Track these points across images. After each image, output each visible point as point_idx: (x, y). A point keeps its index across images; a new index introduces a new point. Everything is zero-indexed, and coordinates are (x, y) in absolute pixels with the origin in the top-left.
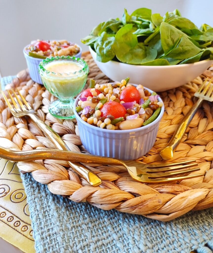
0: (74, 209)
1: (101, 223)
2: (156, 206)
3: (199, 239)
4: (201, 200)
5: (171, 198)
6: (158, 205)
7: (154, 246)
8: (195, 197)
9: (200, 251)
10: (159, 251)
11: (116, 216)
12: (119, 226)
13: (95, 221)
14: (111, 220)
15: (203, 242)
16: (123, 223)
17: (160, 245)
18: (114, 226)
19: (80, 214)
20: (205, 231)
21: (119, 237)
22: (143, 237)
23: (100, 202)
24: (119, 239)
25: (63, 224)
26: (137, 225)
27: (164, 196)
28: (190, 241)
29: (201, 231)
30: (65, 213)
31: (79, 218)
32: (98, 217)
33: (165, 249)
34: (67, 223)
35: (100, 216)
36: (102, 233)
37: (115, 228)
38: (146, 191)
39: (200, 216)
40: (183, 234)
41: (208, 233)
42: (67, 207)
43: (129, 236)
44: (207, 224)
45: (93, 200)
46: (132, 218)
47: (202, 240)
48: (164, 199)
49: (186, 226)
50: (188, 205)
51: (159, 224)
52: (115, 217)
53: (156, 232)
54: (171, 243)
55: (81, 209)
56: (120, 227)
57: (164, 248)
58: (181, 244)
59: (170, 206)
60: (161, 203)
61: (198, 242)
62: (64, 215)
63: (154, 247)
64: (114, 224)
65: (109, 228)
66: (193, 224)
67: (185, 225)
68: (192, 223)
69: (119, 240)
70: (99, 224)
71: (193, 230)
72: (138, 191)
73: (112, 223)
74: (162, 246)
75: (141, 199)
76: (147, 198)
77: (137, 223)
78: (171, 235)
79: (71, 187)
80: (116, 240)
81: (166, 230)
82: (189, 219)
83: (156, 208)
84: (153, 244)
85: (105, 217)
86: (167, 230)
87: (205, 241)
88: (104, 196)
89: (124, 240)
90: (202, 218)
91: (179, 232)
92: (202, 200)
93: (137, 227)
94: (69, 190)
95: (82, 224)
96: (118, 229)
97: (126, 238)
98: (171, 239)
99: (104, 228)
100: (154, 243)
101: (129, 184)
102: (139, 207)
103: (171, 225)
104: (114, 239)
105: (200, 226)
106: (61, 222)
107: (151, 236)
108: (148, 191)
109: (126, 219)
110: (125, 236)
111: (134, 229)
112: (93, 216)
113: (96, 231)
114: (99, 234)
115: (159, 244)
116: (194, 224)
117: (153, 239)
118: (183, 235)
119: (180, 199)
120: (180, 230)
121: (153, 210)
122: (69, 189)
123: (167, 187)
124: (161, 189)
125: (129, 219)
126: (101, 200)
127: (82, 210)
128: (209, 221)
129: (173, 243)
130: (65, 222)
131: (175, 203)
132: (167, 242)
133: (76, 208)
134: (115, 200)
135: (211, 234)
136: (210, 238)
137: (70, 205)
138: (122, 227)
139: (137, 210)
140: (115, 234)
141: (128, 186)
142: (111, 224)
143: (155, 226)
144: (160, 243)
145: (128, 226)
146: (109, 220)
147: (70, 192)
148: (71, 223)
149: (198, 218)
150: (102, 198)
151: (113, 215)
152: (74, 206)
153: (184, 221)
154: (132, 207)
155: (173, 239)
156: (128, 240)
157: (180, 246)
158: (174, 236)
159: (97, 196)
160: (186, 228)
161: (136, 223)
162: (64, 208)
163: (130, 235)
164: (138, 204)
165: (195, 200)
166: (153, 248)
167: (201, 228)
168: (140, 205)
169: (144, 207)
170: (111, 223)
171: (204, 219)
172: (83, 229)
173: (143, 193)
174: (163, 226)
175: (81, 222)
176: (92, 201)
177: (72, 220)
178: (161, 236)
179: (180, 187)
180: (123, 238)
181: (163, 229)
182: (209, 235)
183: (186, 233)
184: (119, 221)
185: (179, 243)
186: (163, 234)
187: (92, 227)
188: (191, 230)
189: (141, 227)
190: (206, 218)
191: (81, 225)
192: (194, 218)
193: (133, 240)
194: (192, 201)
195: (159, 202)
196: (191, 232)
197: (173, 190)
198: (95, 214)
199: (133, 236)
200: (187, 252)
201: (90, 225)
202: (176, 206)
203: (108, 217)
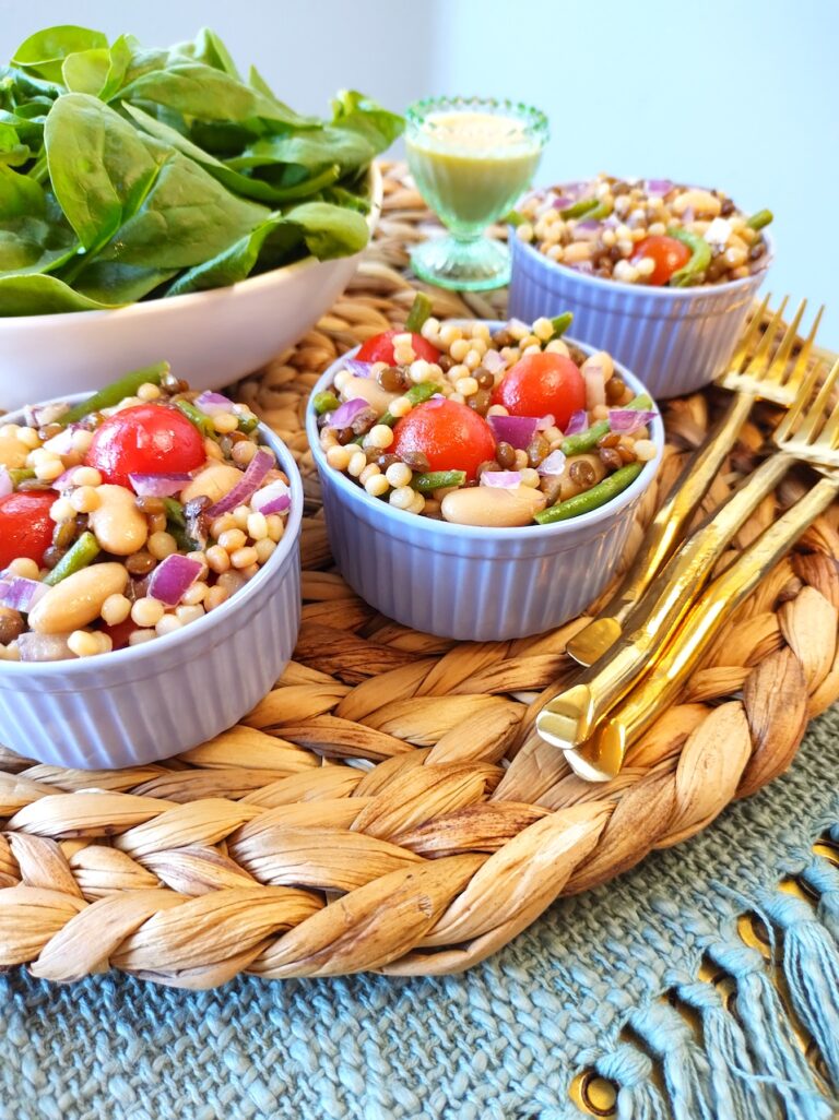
0: (64, 1011)
1: (194, 1048)
2: (411, 928)
3: (598, 1013)
4: (583, 857)
5: (468, 876)
6: (418, 924)
7: (428, 1096)
8: (558, 855)
9: (607, 1069)
10: (448, 1113)
11: (256, 999)
12: (271, 1044)
13: (168, 1046)
14: (235, 1023)
15: (613, 1020)
16: (289, 1022)
17: (451, 1081)
18: (251, 1049)
19: (94, 1031)
20: (614, 966)
21: (277, 1094)
22: (376, 1072)
23: (170, 964)
24: (281, 1105)
25: (20, 1106)
26: (346, 1019)
27: (440, 875)
28: (565, 1032)
29: (600, 969)
30: (24, 1050)
31: (94, 1051)
32: (176, 1023)
33: (471, 1097)
34: (38, 1099)
35: (187, 1013)
36: (204, 1096)
37: (255, 1057)
38: (363, 867)
39: (590, 900)
40: (535, 1006)
41: (626, 973)
42: (31, 1011)
43: (318, 1081)
44: (619, 932)
45: (138, 961)
46: (324, 991)
47: (610, 1016)
48: (441, 888)
49: (542, 966)
50: (535, 892)
51: (440, 989)
52: (254, 1004)
53: (427, 1026)
54: (495, 1062)
55: (98, 1004)
56: (279, 1046)
57: (469, 1092)
58: (534, 1059)
59: (467, 914)
60: (429, 912)
61: (596, 1030)
62: (21, 1057)
63: (426, 1103)
64: (252, 1037)
65: (232, 1063)
66: (567, 947)
67: (539, 962)
68: (562, 943)
69: (281, 1111)
70: (182, 1058)
71: (570, 973)
72: (329, 875)
73: (241, 1036)
74: (460, 1083)
75: (348, 910)
76: (370, 904)
77: (346, 1008)
78: (488, 1024)
79: (27, 924)
80: (266, 1112)
81: (470, 1008)
82: (549, 928)
83: (414, 937)
84: (421, 1090)
85: (206, 1016)
86: (475, 1008)
87: (619, 1014)
88: (183, 936)
89: (303, 1104)
90: (600, 908)
91: (520, 1002)
92: (587, 857)
93: (349, 1030)
94: (19, 938)
95: (110, 1077)
96: (270, 1056)
97: (309, 1094)
98: (491, 1046)
99: (210, 1068)
100: (425, 1080)
101: (289, 848)
102: (343, 950)
103: (487, 976)
104: (259, 1111)
105: (594, 948)
106: (12, 1097)
107: (411, 1053)
108: (371, 866)
109: (298, 999)
110: (302, 1083)
111: (337, 1044)
112: (154, 1023)
113: (175, 1093)
114: (189, 1101)
115: (444, 1080)
116: (571, 945)
117: (420, 1065)
118: (536, 1012)
119: (502, 873)
120: (523, 987)
121: (401, 946)
122: (17, 934)
123: (449, 827)
124: (425, 837)
125: (313, 997)
126: (171, 956)
127: (103, 1006)
128: (622, 914)
129: (502, 1061)
130: (30, 1092)
131: (484, 897)
132: (478, 1060)
133: (75, 1004)
134: (234, 944)
135: (637, 975)
136: (637, 995)
137: (45, 995)
138: (287, 1043)
139: (336, 964)
140: (259, 1083)
141: (284, 855)
142: (239, 1041)
143: (424, 1002)
144: (450, 1075)
145: (311, 1034)
146: (228, 1022)
147: (28, 947)
148: (58, 1093)
149: (582, 912)
150: (178, 946)
151: (243, 994)
152: (64, 997)
153: (533, 945)
154: (312, 954)
155: (501, 1043)
156: (319, 1100)
157: (529, 1069)
158: (501, 1029)
159: (154, 943)
160: (543, 976)
161: (340, 1008)
162: (15, 1020)
163: (325, 1075)
164: (338, 938)
165: (560, 866)
166: (422, 1105)
167: (599, 957)
168: (347, 940)
169: (364, 946)
170: (235, 1038)
171: (604, 911)
172: (117, 1101)
173: (352, 880)
174: (454, 992)
175: (104, 1068)
176: (136, 964)
177: (62, 1071)
178: (452, 1041)
179: (497, 816)
180: (297, 1098)
181: (457, 1005)
182: (630, 982)
183: (546, 1001)
184: (271, 1016)
185: (526, 1057)
186: (459, 1028)
187: (155, 1079)
188: (562, 976)
189: (366, 1024)
190: (611, 904)
191: (103, 1084)
192: (567, 916)
193: (340, 1095)
194: (551, 873)
195: (421, 909)
196: (563, 989)
197: (471, 837)
198: (162, 1012)
199: (334, 1078)
200: (559, 1088)
201: (145, 1074)
202: (493, 907)
203: (221, 1007)
